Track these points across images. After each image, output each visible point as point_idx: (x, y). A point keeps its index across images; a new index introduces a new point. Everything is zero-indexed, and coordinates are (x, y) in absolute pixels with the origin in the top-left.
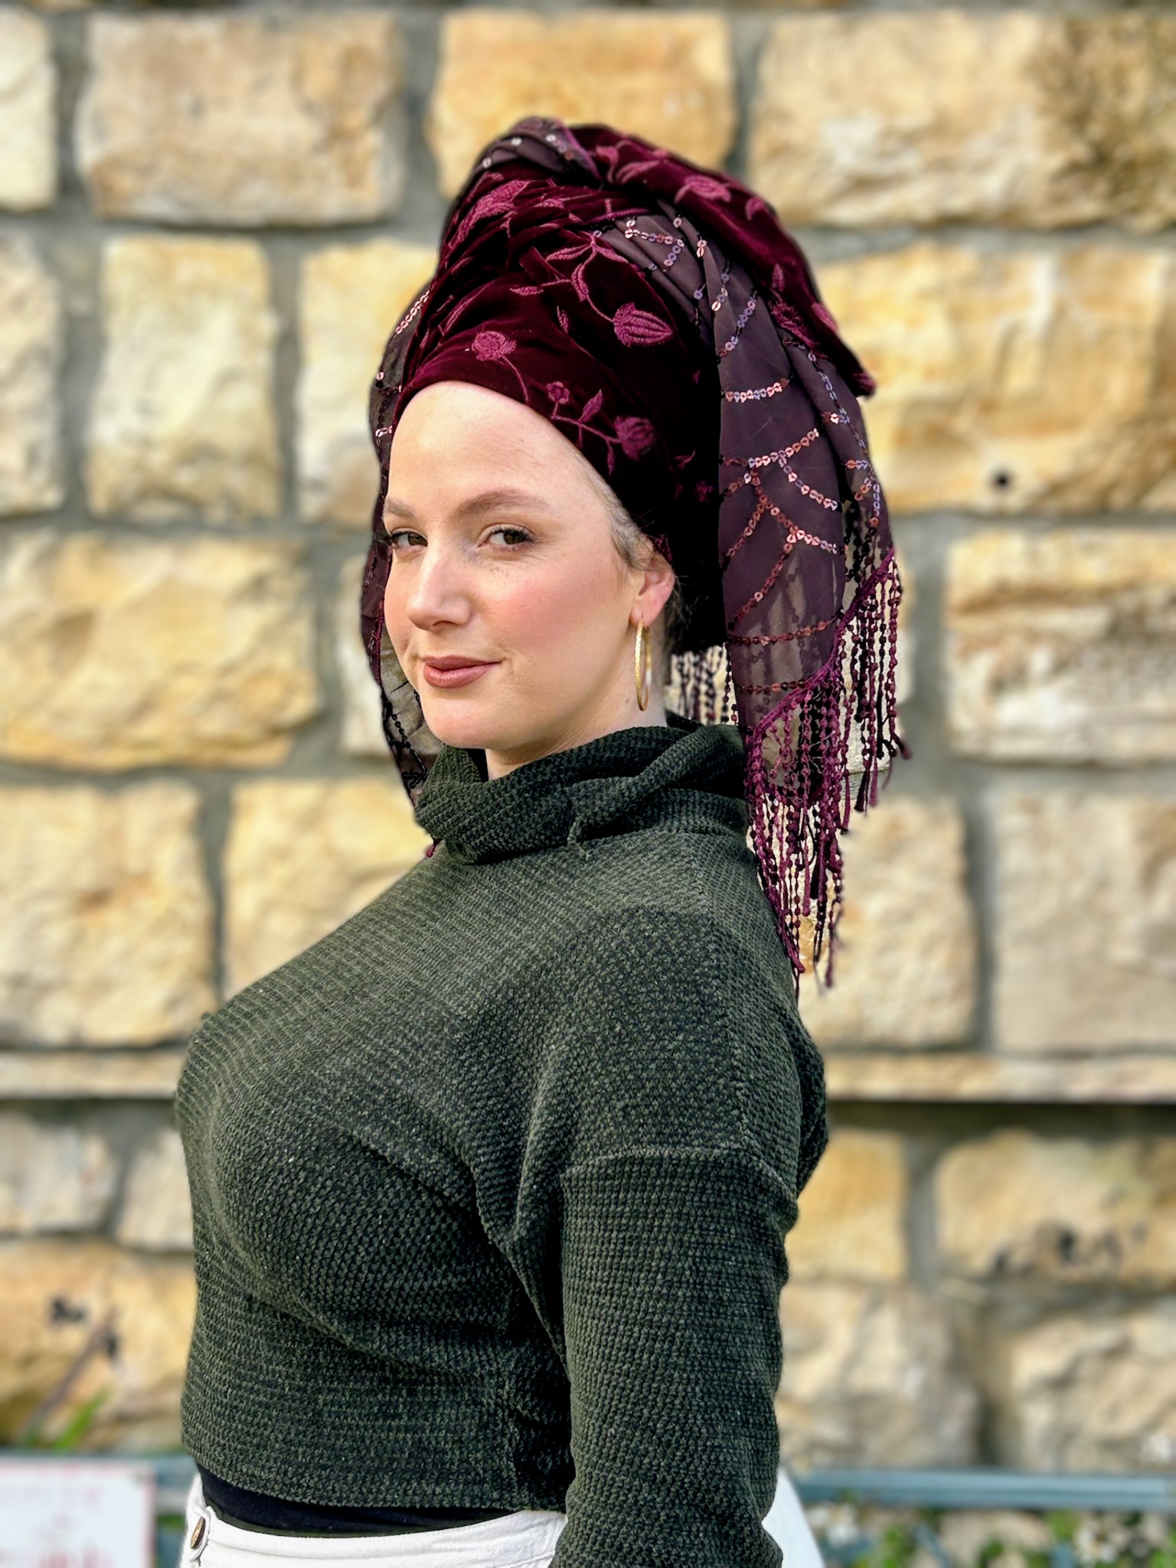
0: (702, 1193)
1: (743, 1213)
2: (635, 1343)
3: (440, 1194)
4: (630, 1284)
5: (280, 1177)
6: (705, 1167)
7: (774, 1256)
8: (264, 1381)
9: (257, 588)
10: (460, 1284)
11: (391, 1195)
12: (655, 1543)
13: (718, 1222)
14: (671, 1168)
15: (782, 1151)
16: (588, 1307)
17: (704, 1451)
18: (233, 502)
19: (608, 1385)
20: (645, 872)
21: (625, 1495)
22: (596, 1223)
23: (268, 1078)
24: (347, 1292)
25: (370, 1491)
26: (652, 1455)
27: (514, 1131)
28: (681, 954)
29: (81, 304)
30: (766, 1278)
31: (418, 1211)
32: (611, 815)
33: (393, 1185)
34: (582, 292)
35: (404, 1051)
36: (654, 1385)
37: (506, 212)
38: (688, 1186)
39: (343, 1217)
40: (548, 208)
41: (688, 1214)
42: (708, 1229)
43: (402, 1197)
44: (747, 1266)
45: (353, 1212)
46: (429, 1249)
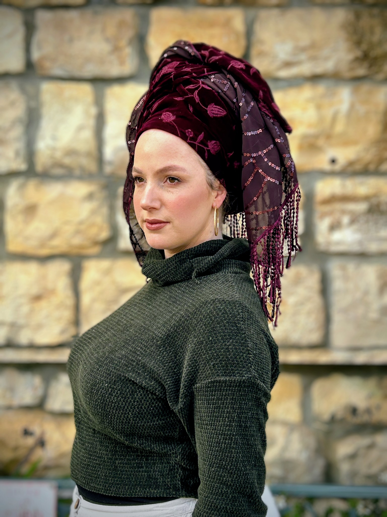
0: (240, 392)
1: (253, 398)
2: (220, 441)
3: (155, 394)
4: (217, 422)
5: (103, 391)
6: (240, 383)
7: (263, 411)
8: (98, 456)
9: (90, 197)
10: (162, 423)
11: (139, 395)
12: (228, 505)
13: (245, 401)
14: (229, 384)
15: (265, 377)
16: (203, 429)
17: (243, 475)
18: (82, 168)
19: (211, 454)
20: (218, 287)
21: (218, 490)
22: (205, 402)
23: (98, 359)
24: (126, 427)
25: (133, 492)
26: (226, 477)
27: (178, 373)
28: (230, 314)
29: (33, 104)
30: (261, 419)
31: (148, 400)
32: (206, 268)
33: (140, 392)
34: (197, 99)
35: (141, 348)
36: (226, 454)
37: (172, 72)
38: (235, 389)
39: (124, 403)
40: (186, 71)
41: (235, 398)
42: (242, 403)
43: (143, 396)
44: (255, 415)
45: (127, 401)
46: (152, 412)
